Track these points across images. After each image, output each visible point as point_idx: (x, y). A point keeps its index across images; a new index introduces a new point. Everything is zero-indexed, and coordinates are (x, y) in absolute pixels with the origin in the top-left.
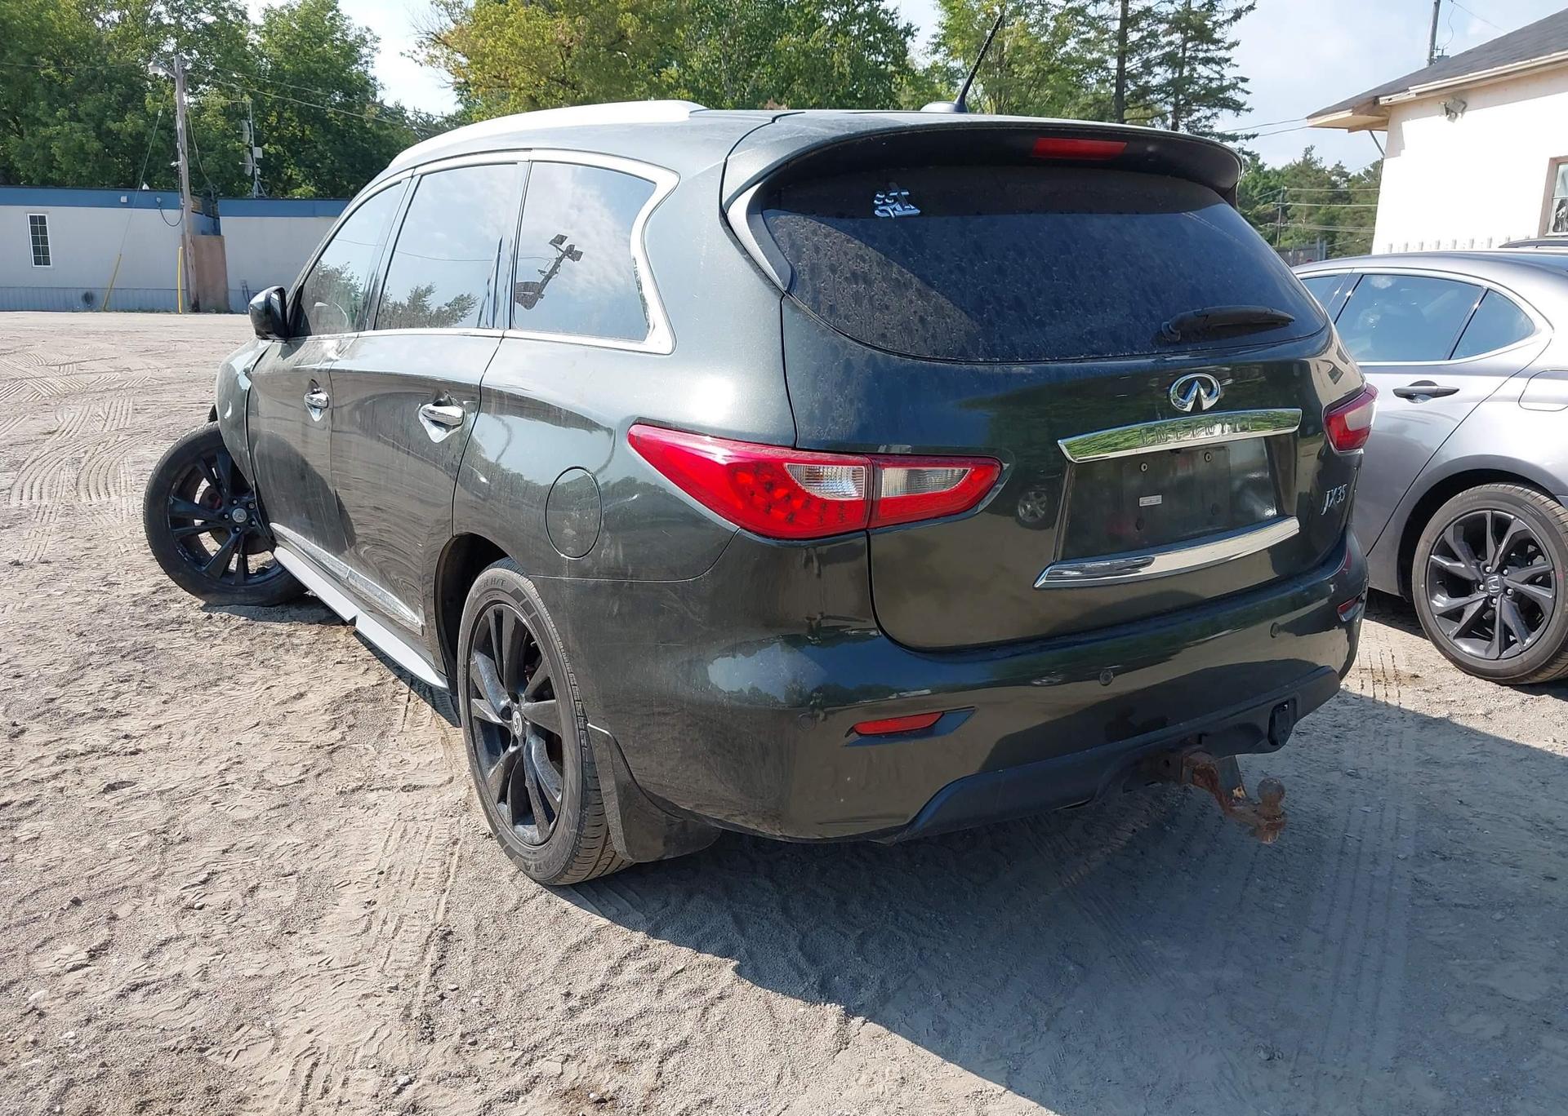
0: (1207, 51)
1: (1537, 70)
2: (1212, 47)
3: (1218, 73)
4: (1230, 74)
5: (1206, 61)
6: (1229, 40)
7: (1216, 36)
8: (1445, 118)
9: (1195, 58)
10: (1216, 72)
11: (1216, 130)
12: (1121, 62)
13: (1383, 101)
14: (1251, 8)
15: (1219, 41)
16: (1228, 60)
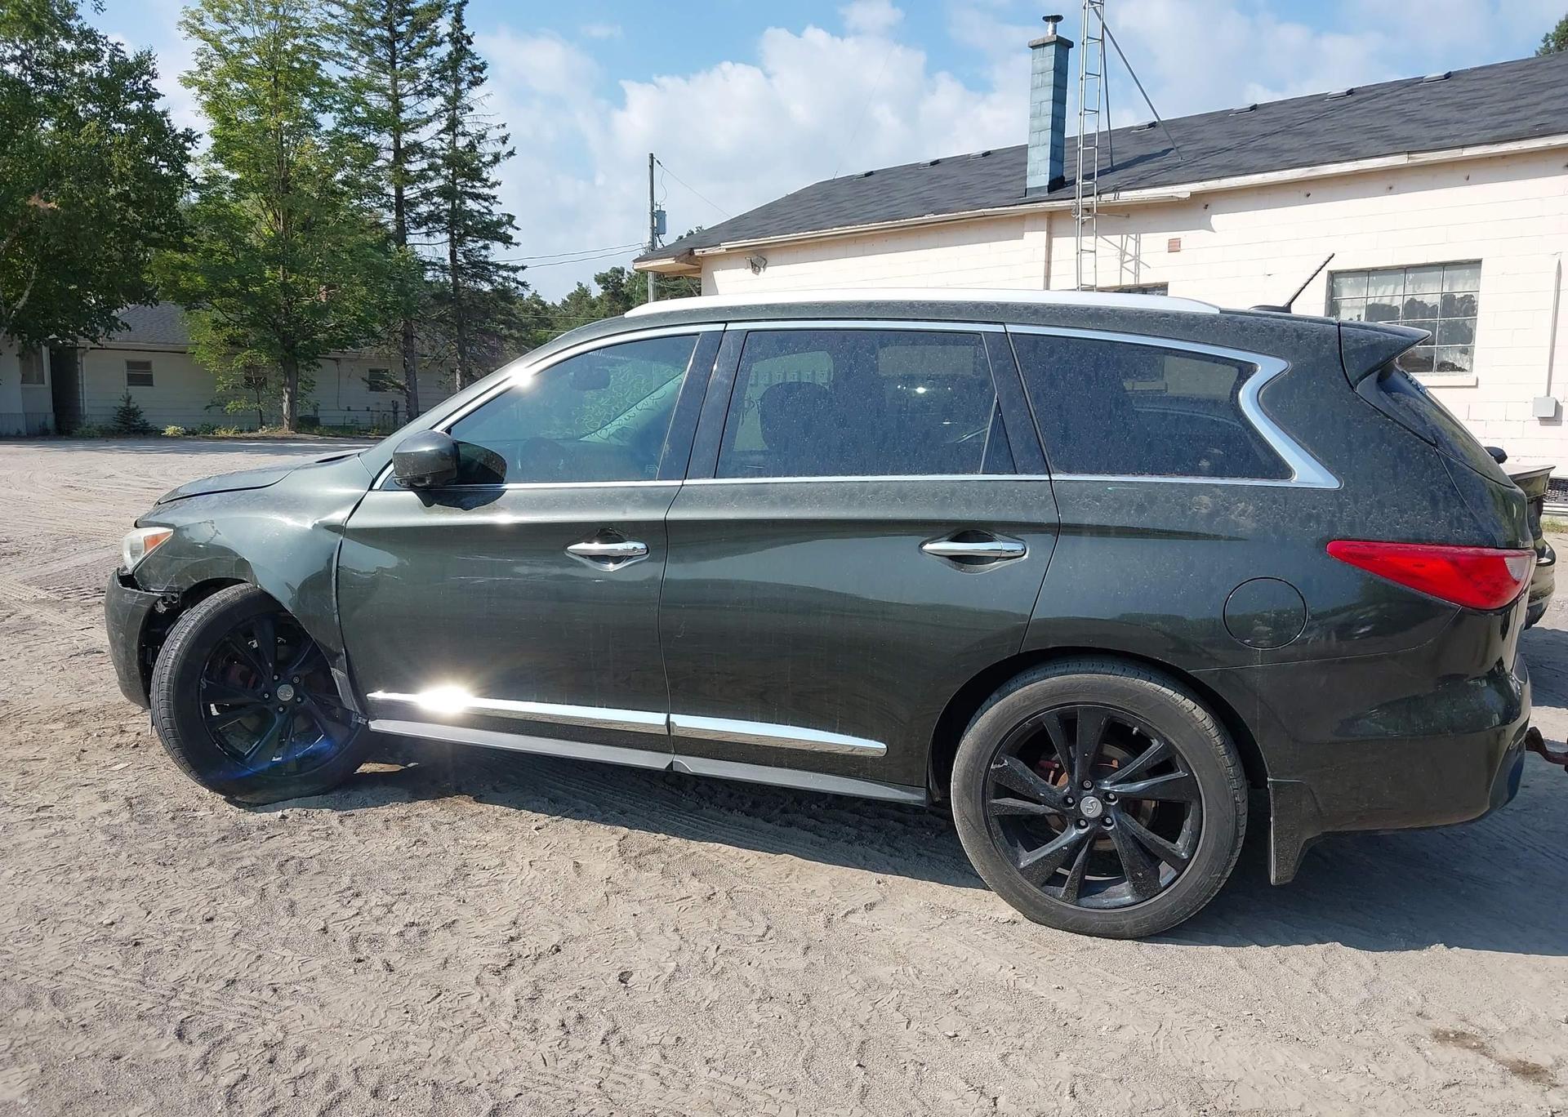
0: (473, 187)
1: (821, 239)
2: (478, 184)
3: (487, 208)
4: (497, 210)
5: (476, 197)
6: (492, 180)
7: (485, 175)
8: (750, 270)
9: (466, 193)
10: (484, 207)
11: (490, 260)
12: (399, 191)
13: (697, 252)
14: (511, 153)
15: (487, 180)
16: (494, 197)
